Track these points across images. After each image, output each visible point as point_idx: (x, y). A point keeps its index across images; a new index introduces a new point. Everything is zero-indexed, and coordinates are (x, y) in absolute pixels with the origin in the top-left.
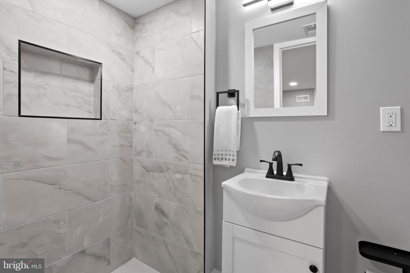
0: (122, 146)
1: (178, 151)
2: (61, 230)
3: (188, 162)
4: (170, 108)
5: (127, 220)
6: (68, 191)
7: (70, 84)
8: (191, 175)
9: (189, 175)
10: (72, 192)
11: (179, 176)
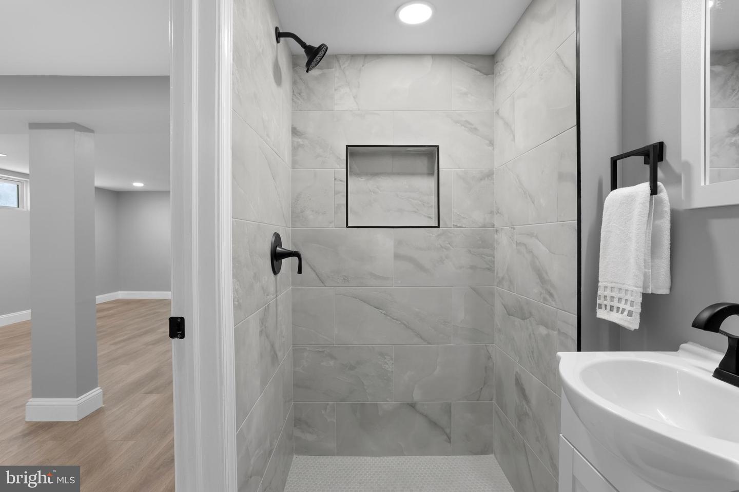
0: (473, 268)
1: (543, 284)
2: (387, 366)
3: (555, 306)
4: (533, 202)
5: (482, 389)
6: (395, 321)
7: (403, 183)
8: (559, 331)
9: (556, 332)
10: (400, 322)
11: (543, 330)
